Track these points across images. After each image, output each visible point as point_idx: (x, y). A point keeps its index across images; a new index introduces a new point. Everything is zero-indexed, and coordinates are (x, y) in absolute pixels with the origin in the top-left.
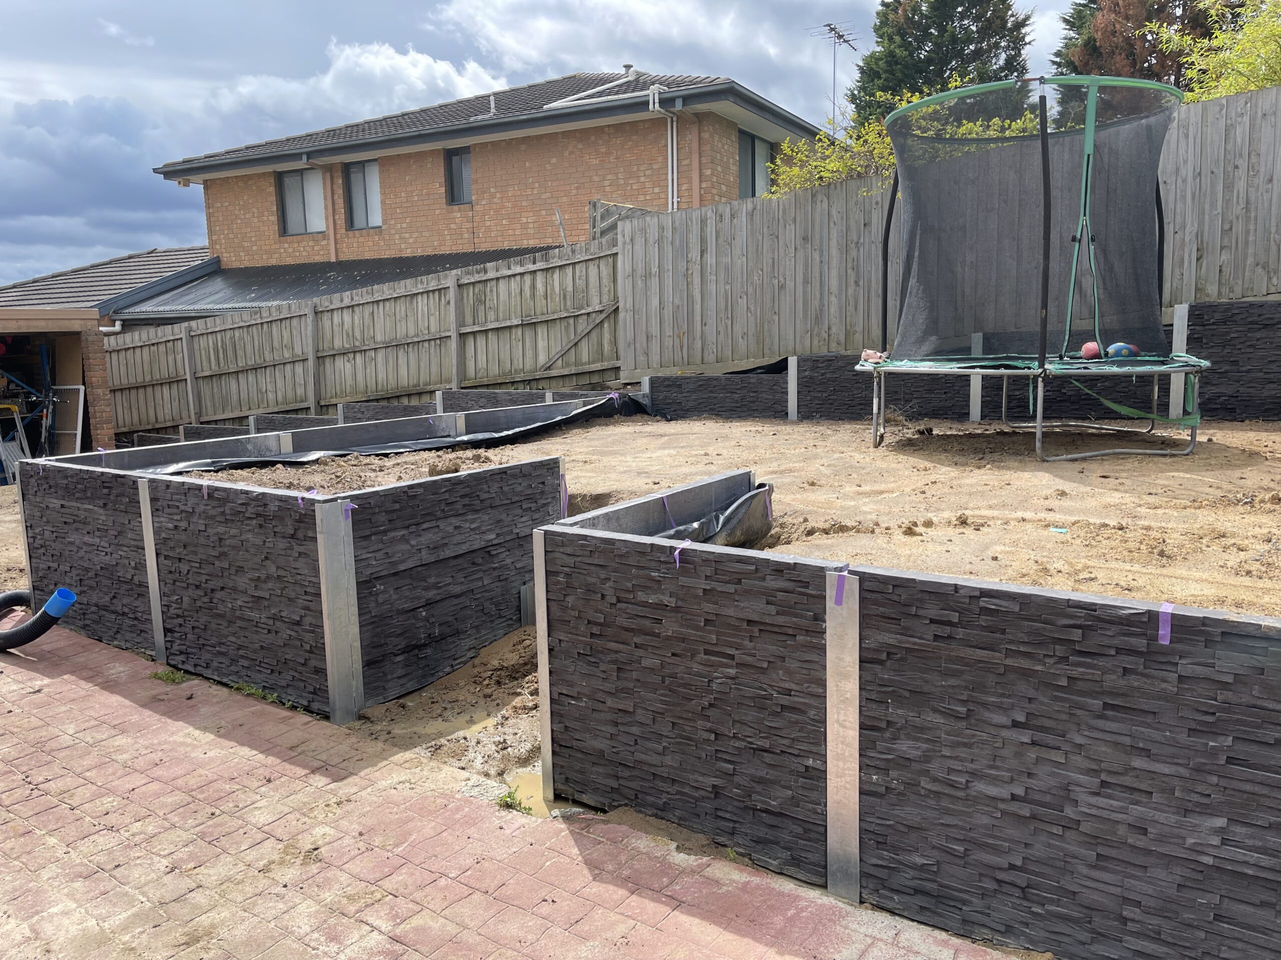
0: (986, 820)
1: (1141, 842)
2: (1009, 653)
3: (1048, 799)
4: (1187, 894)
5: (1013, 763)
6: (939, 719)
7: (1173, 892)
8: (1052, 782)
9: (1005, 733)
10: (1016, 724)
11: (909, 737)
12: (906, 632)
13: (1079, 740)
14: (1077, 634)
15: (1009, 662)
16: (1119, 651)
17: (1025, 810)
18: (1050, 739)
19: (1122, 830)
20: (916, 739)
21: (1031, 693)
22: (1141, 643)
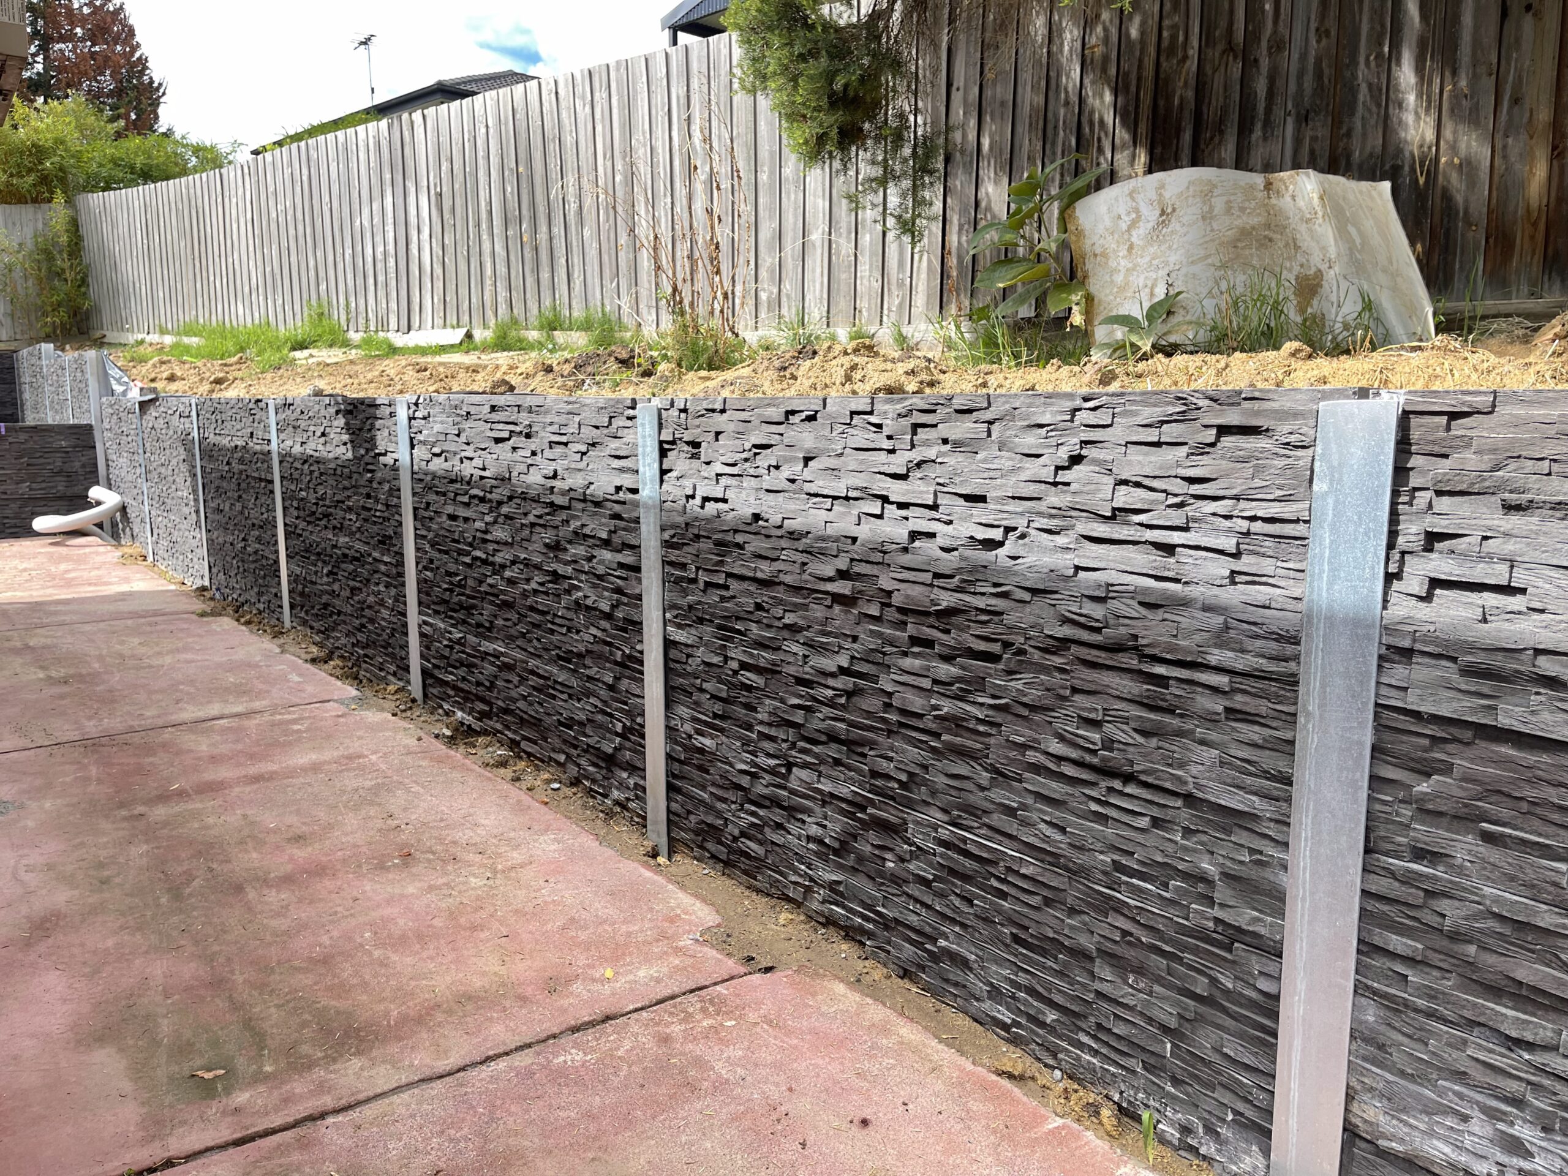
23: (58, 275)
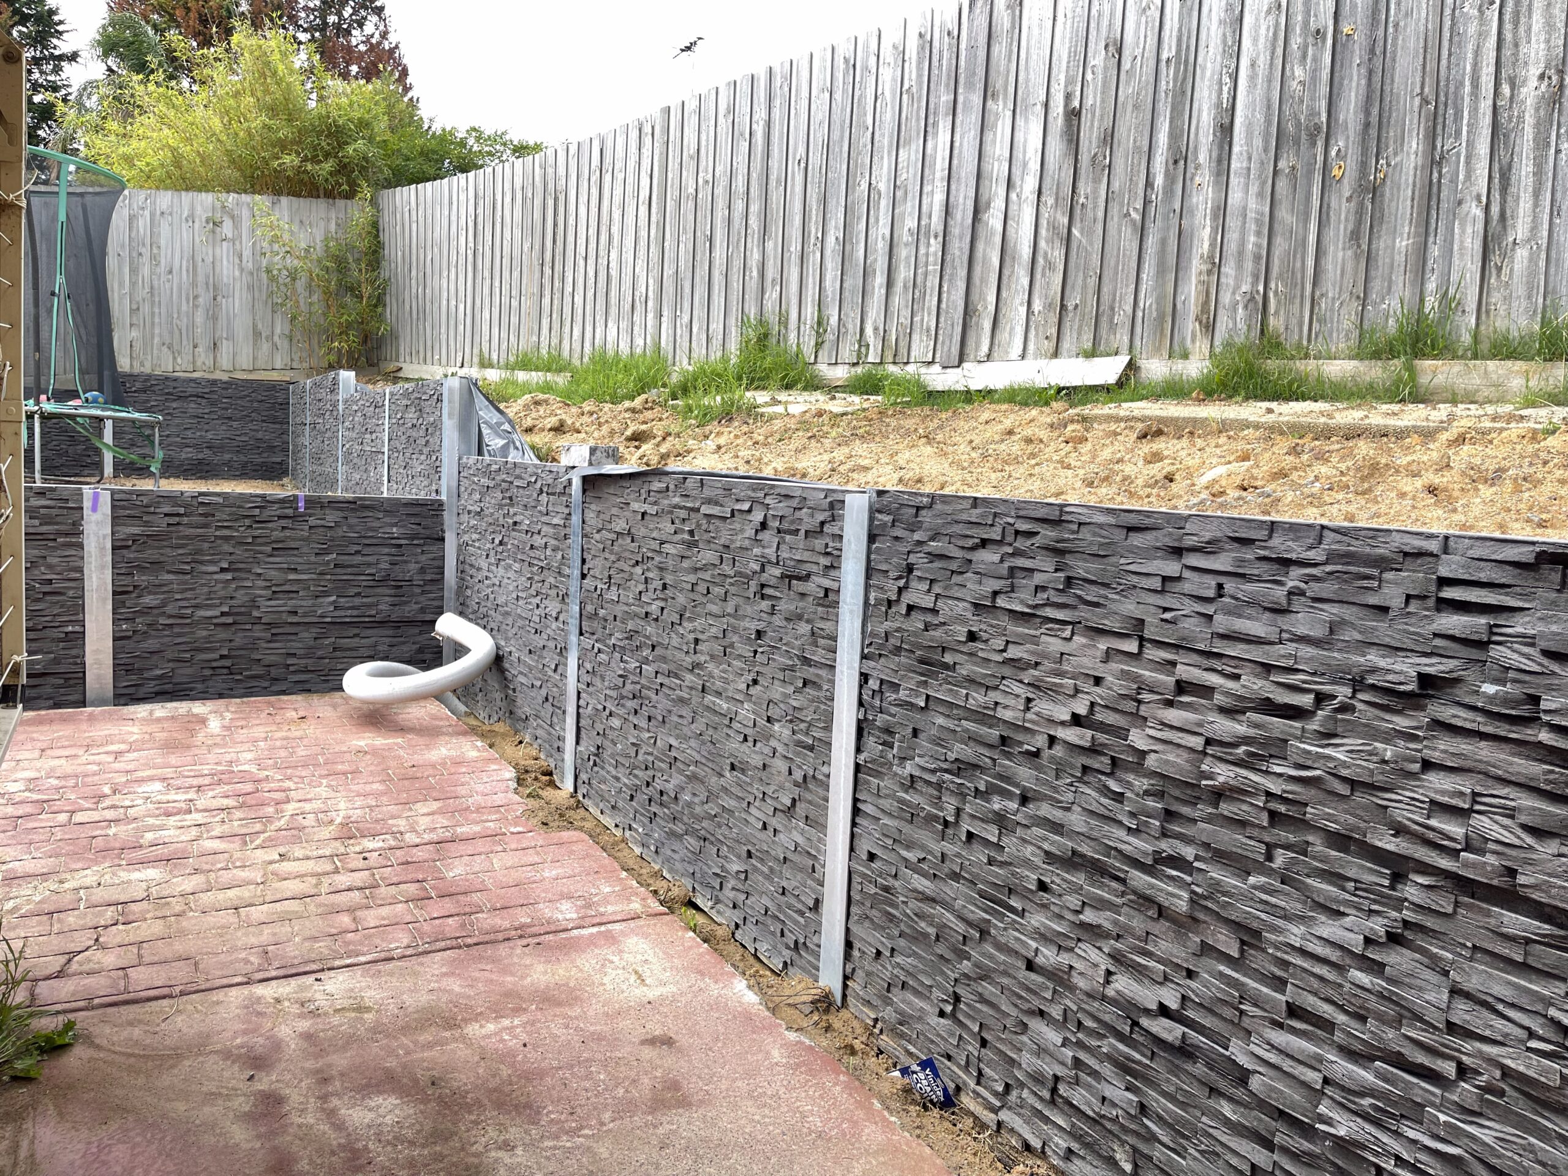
0: (205, 633)
1: (295, 619)
2: (218, 528)
3: (243, 609)
4: (319, 641)
5: (222, 593)
6: (171, 577)
7: (312, 643)
8: (246, 599)
9: (216, 577)
10: (223, 570)
11: (150, 593)
12: (147, 524)
13: (259, 571)
14: (257, 512)
15: (218, 533)
16: (279, 517)
17: (230, 620)
18: (244, 575)
19: (284, 616)
20: (156, 593)
21: (231, 550)
22: (290, 512)
23: (352, 289)
